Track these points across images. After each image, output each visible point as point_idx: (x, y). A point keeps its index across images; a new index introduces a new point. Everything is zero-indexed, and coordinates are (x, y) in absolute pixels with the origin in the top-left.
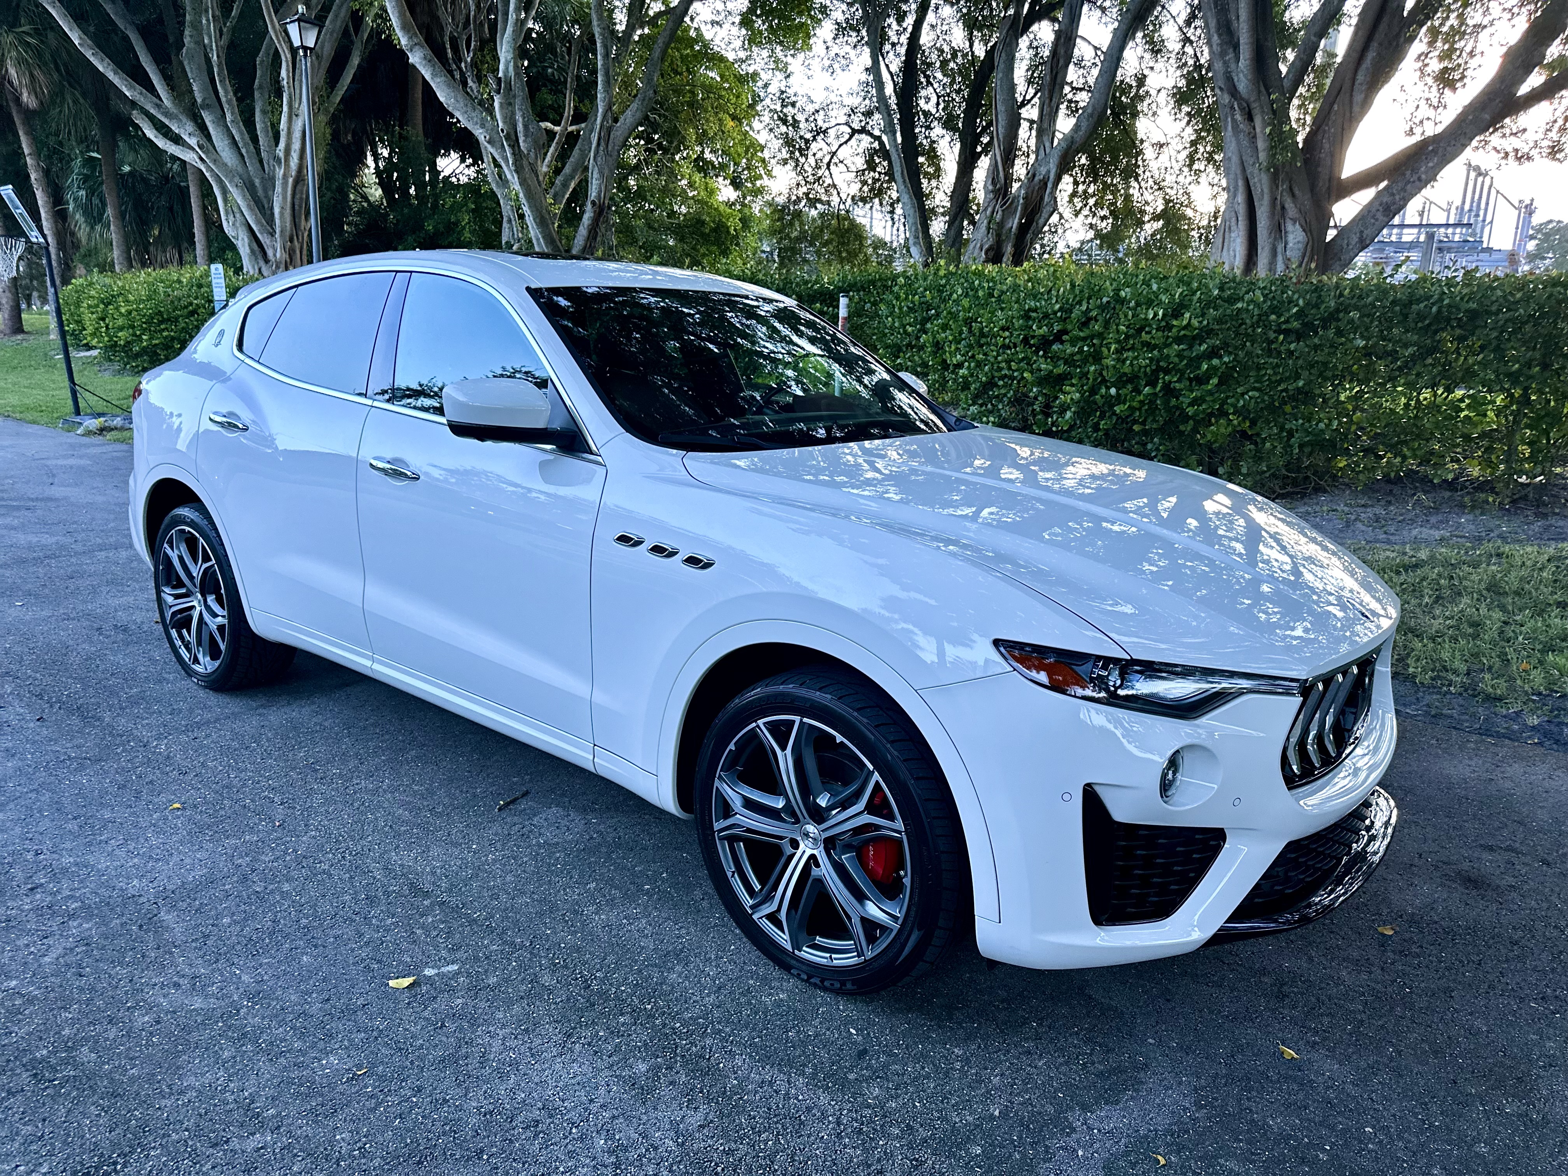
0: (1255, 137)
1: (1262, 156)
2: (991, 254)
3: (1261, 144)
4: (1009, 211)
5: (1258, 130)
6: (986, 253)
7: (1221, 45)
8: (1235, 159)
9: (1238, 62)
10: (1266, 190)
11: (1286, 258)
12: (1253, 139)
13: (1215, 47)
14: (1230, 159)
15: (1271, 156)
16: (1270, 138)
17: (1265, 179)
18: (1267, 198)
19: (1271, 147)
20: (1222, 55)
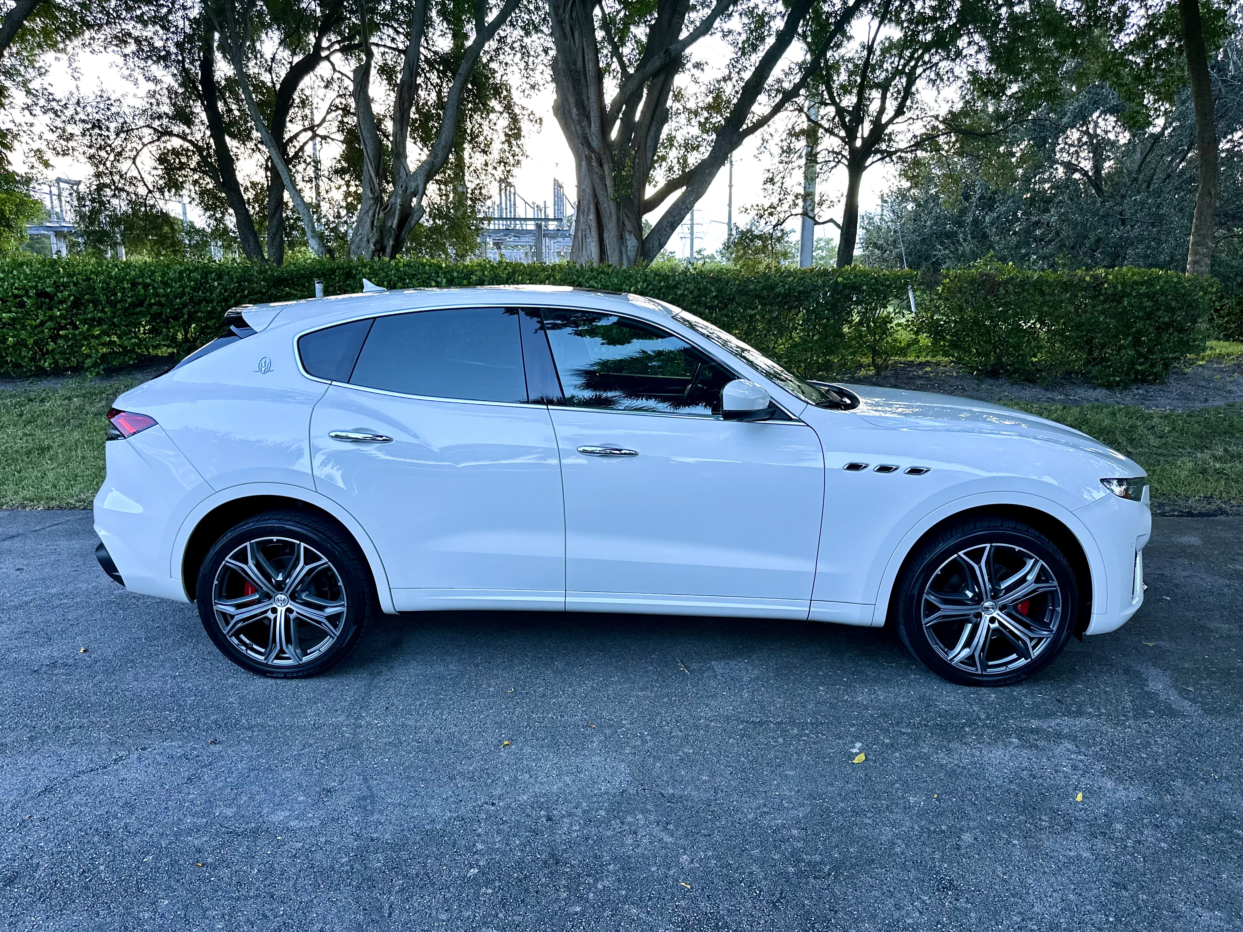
0: (604, 177)
1: (610, 190)
2: (378, 246)
3: (609, 183)
4: (389, 214)
5: (606, 173)
6: (375, 245)
7: (578, 115)
8: (588, 191)
9: (590, 127)
10: (614, 212)
11: (628, 256)
12: (603, 178)
13: (574, 116)
14: (584, 190)
15: (616, 191)
16: (614, 179)
17: (612, 205)
18: (614, 218)
19: (615, 185)
20: (580, 122)
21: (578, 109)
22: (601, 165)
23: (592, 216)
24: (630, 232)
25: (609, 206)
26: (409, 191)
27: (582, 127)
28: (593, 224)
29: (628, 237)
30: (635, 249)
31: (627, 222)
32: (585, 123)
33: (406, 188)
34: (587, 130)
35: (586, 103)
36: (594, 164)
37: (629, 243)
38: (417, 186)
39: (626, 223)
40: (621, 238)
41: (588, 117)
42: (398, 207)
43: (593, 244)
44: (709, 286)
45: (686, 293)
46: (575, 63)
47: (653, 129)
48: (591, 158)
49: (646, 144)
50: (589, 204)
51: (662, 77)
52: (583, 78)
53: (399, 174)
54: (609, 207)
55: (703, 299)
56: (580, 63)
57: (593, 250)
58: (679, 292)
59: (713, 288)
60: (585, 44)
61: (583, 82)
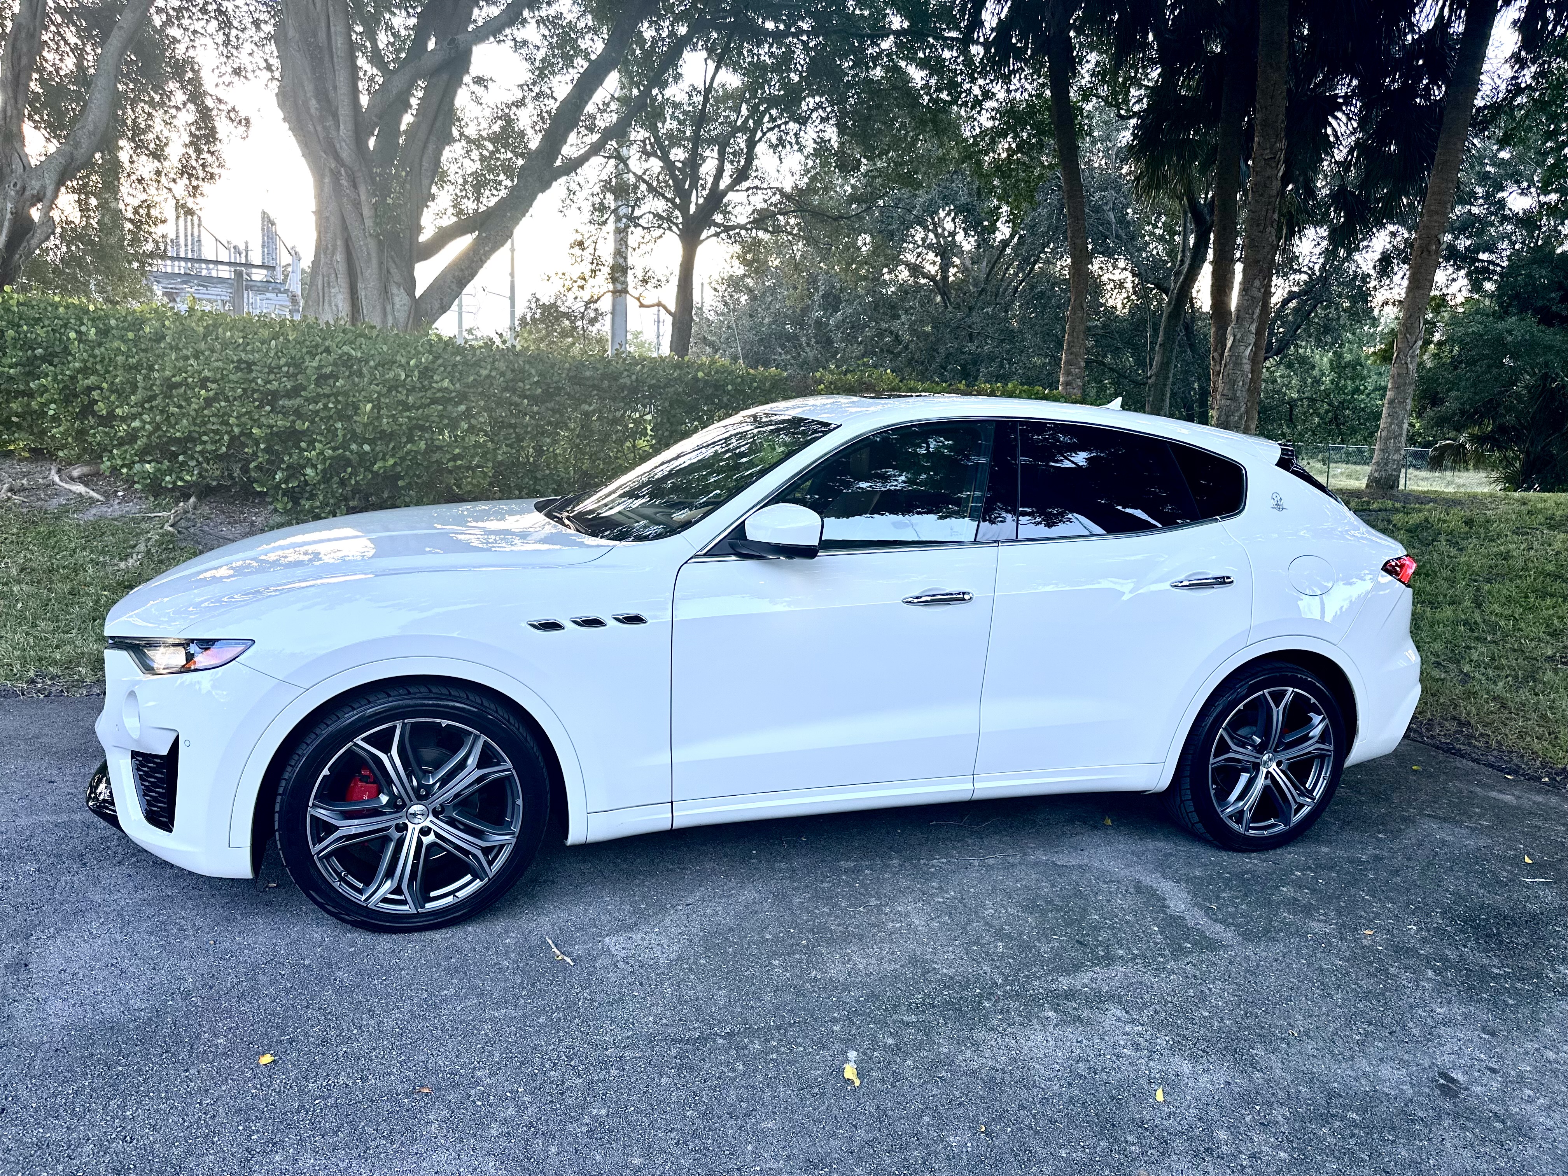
0: (359, 203)
1: (369, 223)
3: (367, 212)
5: (363, 197)
7: (319, 109)
8: (334, 220)
9: (338, 130)
10: (374, 255)
11: (395, 318)
12: (357, 205)
13: (313, 111)
14: (327, 218)
15: (376, 224)
16: (375, 206)
17: (372, 244)
18: (374, 262)
19: (376, 216)
20: (322, 119)
21: (319, 102)
22: (355, 186)
23: (339, 257)
24: (399, 285)
25: (366, 245)
26: (28, 193)
27: (324, 128)
28: (342, 268)
29: (395, 290)
30: (406, 308)
31: (394, 270)
32: (329, 123)
33: (24, 189)
34: (333, 133)
35: (332, 94)
36: (344, 182)
37: (397, 300)
38: (44, 187)
39: (392, 271)
40: (385, 293)
41: (335, 116)
42: (9, 216)
43: (340, 297)
44: (527, 367)
45: (494, 374)
46: (315, 35)
47: (431, 147)
48: (339, 172)
49: (421, 165)
50: (335, 239)
51: (445, 77)
52: (327, 58)
53: (10, 165)
54: (367, 247)
55: (520, 384)
56: (322, 35)
57: (340, 305)
58: (484, 372)
59: (533, 371)
60: (331, 9)
61: (327, 64)
